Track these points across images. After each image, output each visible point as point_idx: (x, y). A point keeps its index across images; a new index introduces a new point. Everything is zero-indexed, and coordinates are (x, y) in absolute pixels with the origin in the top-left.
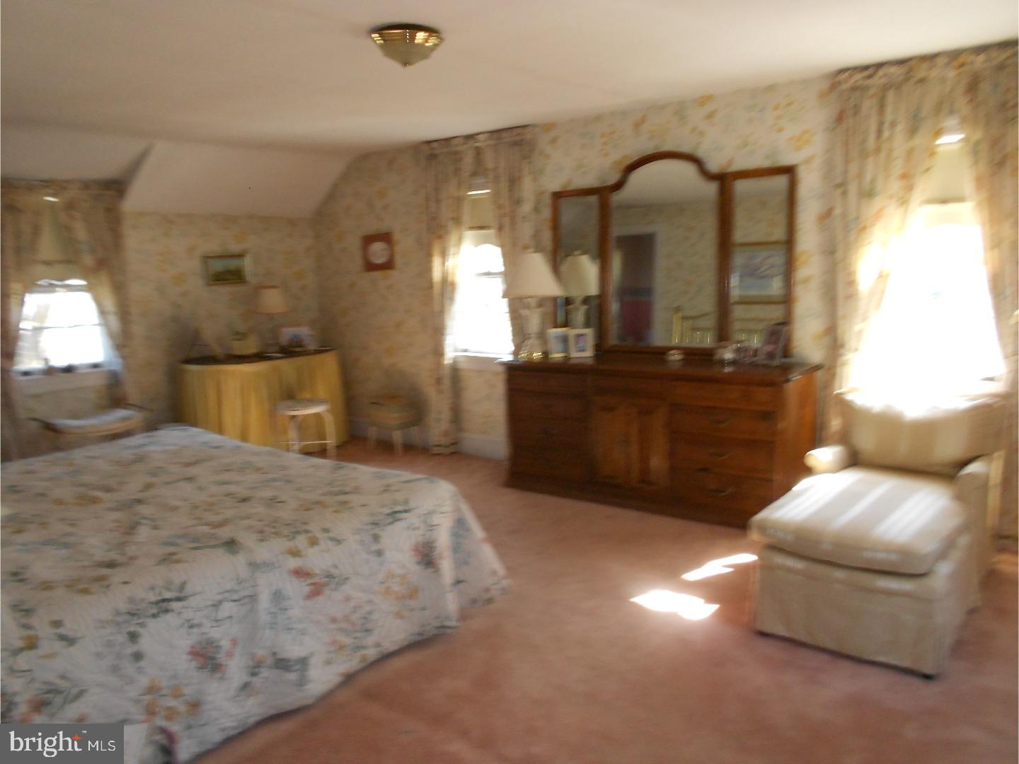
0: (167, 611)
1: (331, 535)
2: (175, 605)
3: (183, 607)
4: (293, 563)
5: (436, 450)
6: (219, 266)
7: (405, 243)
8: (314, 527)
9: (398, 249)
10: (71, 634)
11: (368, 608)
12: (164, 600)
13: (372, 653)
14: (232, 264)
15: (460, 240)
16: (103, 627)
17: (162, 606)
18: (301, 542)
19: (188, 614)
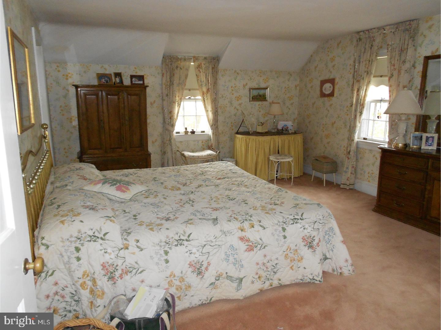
0: (181, 245)
1: (261, 224)
2: (185, 243)
3: (188, 244)
4: (241, 234)
5: (342, 186)
6: (255, 93)
7: (340, 84)
8: (255, 219)
9: (337, 87)
10: (142, 247)
11: (276, 262)
12: (180, 240)
13: (275, 283)
14: (261, 92)
15: (369, 83)
16: (155, 246)
17: (180, 242)
18: (246, 225)
19: (190, 248)
